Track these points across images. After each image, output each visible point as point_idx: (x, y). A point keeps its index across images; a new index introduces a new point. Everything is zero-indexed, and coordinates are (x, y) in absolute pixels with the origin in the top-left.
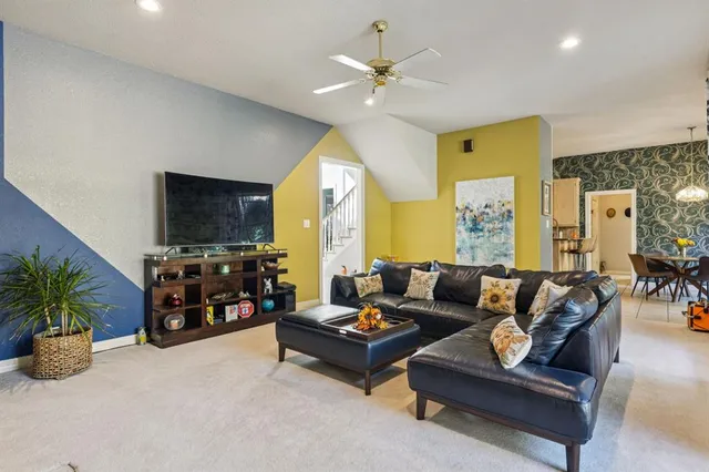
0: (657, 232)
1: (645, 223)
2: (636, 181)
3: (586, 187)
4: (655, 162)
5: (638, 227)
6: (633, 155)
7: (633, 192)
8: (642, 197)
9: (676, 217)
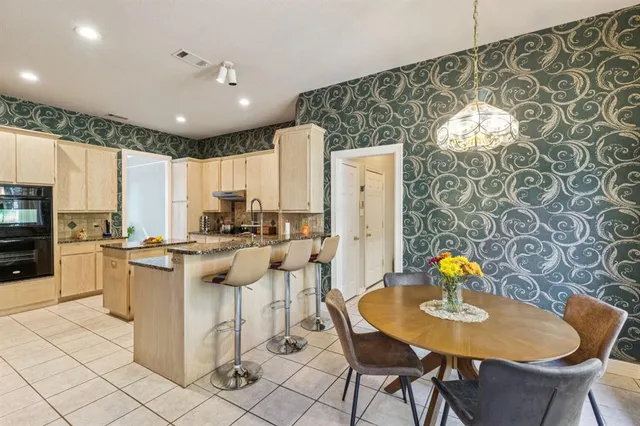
0: (434, 225)
1: (416, 209)
2: (402, 128)
3: (333, 144)
4: (432, 90)
5: (406, 216)
6: (399, 79)
7: (398, 149)
8: (413, 158)
9: (466, 196)
